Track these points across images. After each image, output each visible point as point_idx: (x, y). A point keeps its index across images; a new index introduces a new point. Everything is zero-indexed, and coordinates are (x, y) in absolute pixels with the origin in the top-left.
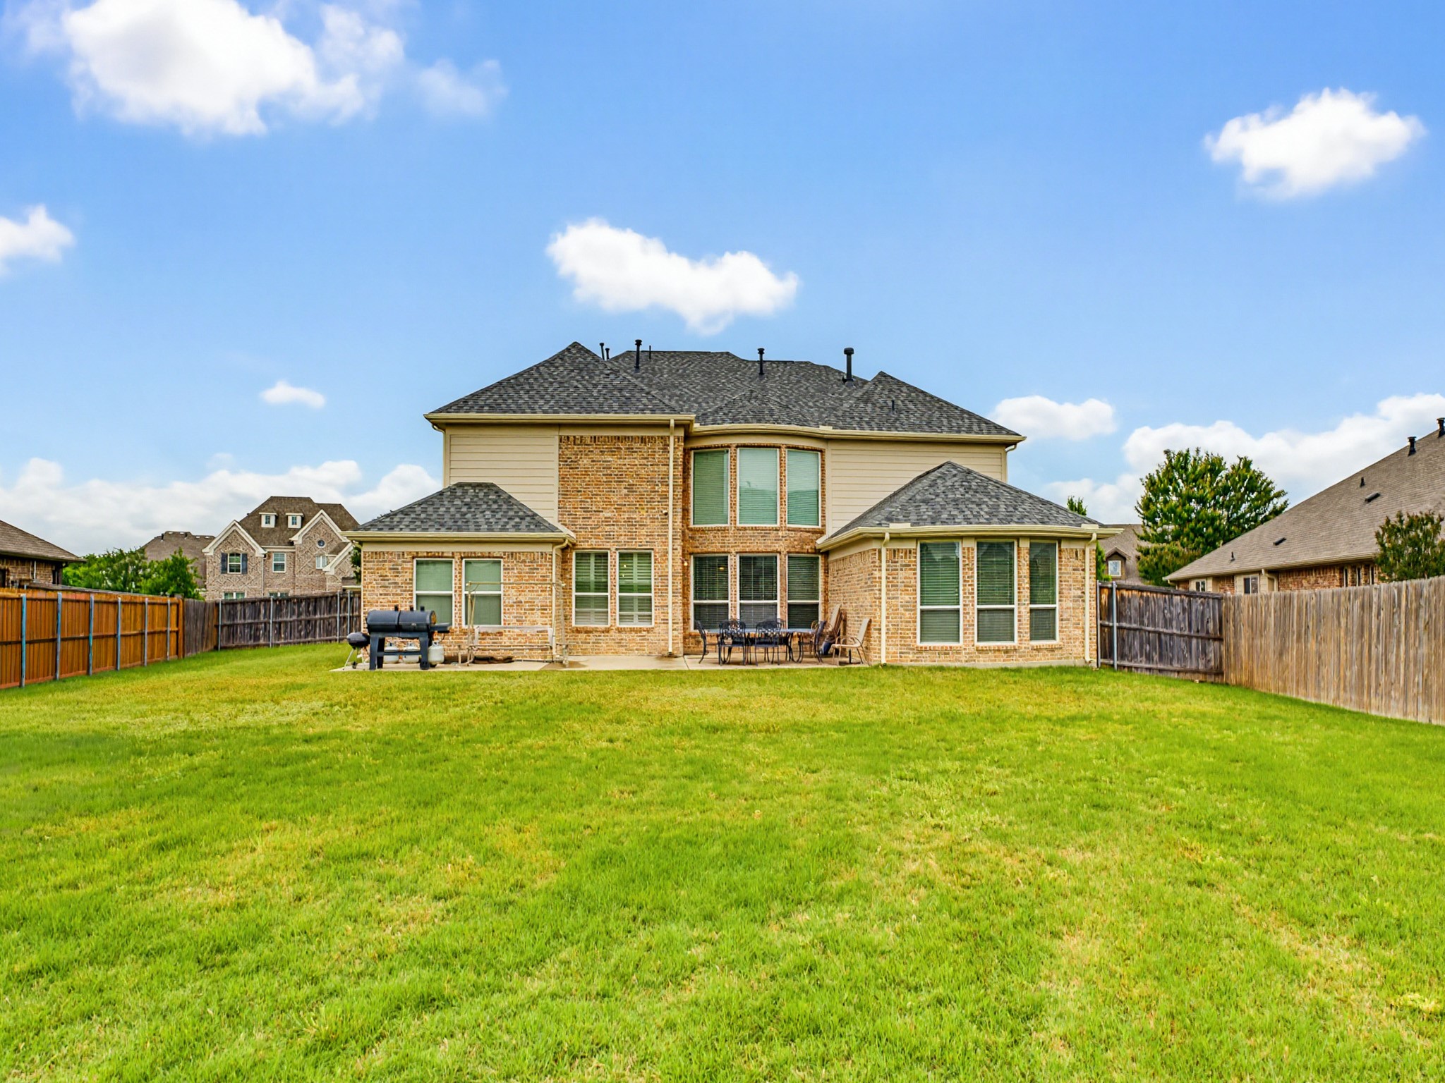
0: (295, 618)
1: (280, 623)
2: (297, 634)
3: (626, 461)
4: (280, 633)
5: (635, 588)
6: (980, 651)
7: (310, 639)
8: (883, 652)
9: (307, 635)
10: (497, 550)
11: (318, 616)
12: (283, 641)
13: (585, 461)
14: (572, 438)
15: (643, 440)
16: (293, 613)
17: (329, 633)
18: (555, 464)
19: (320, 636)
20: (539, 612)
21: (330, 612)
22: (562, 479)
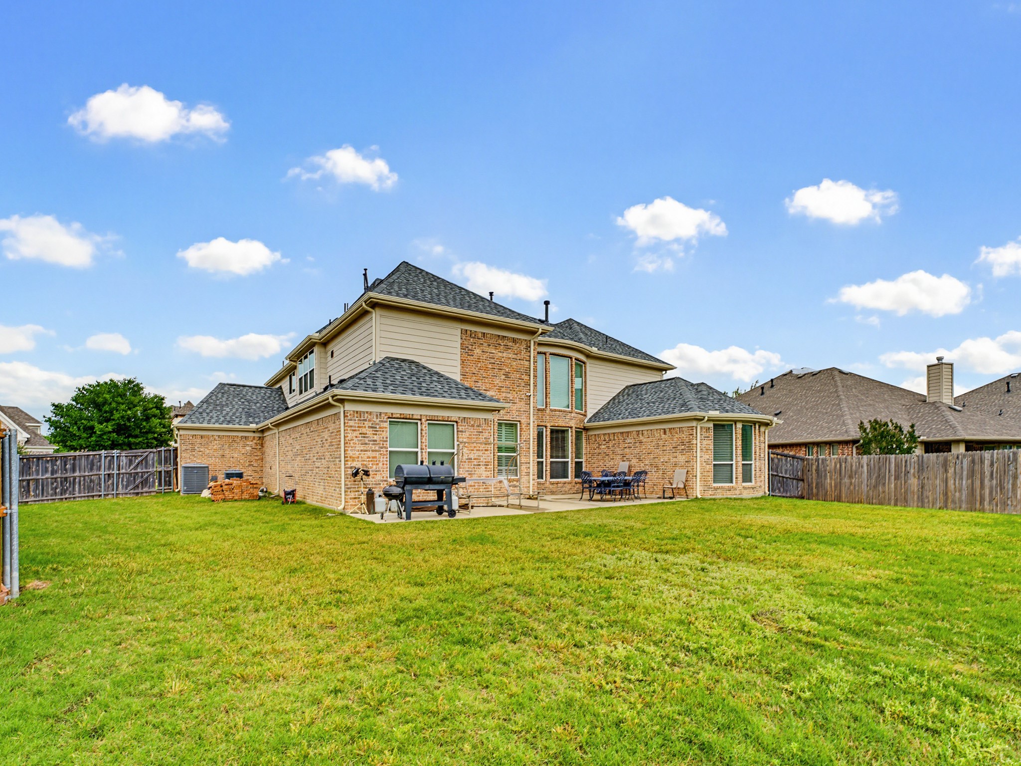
0: (48, 475)
1: (28, 481)
2: (50, 492)
3: (504, 355)
4: (29, 491)
5: (503, 449)
6: (744, 488)
7: (67, 496)
8: (698, 491)
9: (63, 492)
10: (454, 415)
11: (77, 474)
12: (33, 499)
13: (478, 351)
14: (469, 332)
15: (514, 341)
16: (46, 471)
17: (91, 489)
18: (458, 351)
19: (80, 493)
20: (484, 467)
21: (91, 469)
22: (463, 361)
